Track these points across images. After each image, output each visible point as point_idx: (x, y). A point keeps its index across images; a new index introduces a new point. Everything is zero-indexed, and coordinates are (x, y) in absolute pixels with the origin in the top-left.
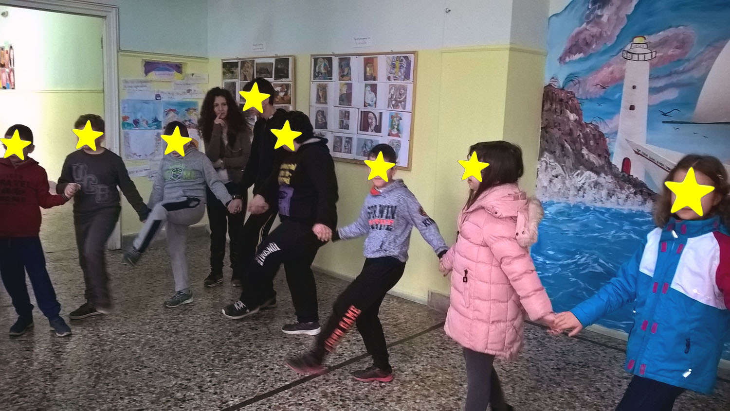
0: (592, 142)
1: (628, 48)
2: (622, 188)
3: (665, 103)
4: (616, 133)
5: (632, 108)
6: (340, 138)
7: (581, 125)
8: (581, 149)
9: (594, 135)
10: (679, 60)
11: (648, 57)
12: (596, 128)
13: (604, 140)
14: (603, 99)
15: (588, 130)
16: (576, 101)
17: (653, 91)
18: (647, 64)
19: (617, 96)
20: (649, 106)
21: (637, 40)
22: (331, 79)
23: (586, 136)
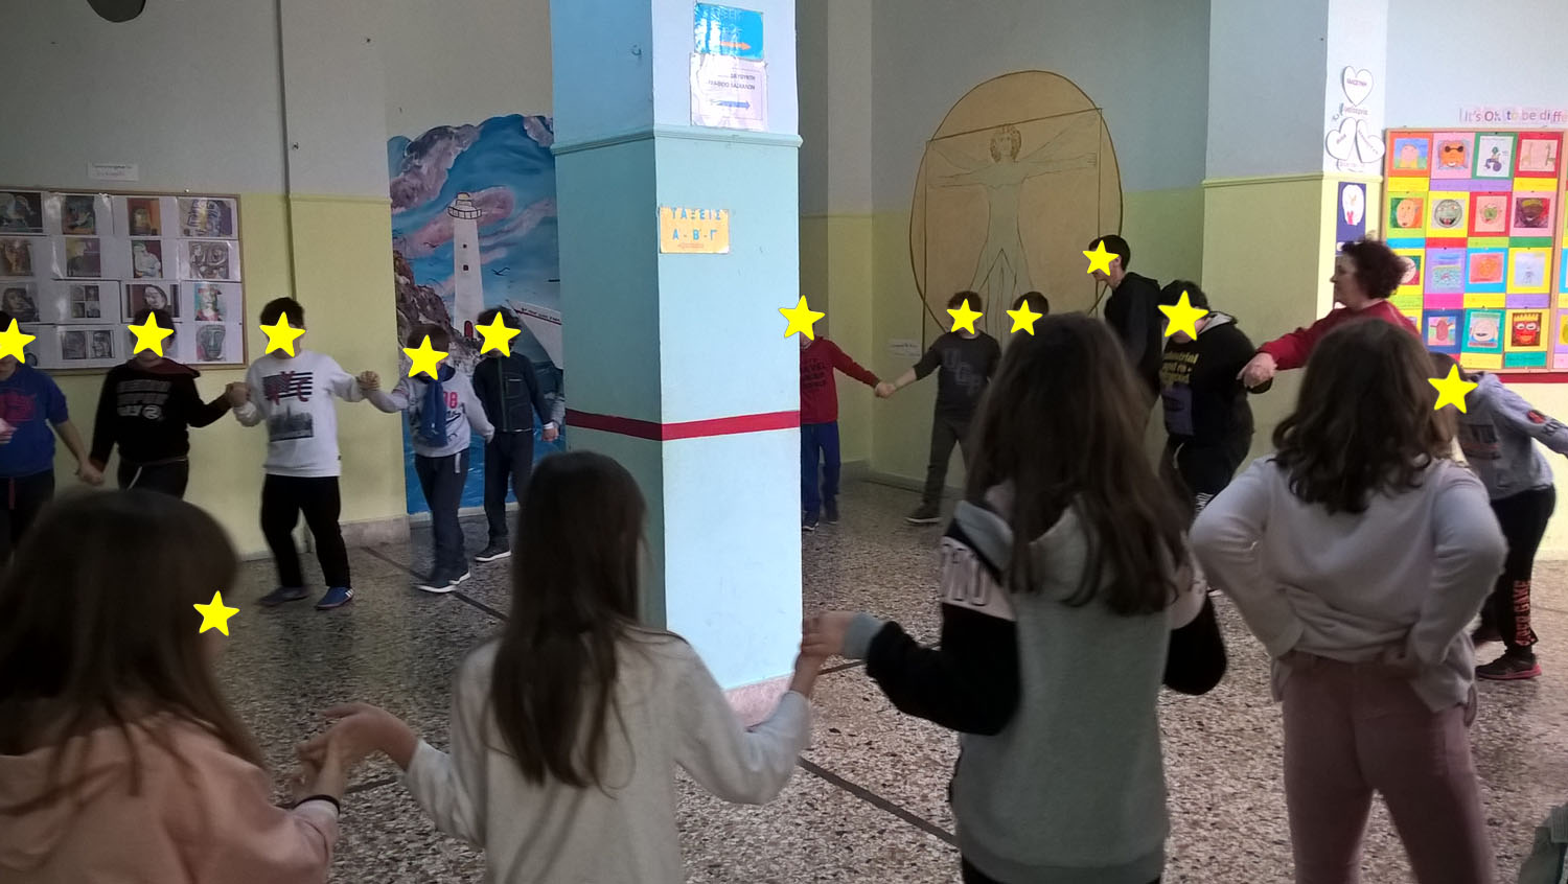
0: (429, 308)
1: (453, 204)
2: (468, 354)
3: (496, 262)
4: (454, 295)
5: (466, 268)
6: (81, 334)
7: (414, 289)
8: (418, 316)
9: (430, 300)
10: (502, 220)
11: (474, 215)
12: (432, 291)
13: (442, 303)
14: (436, 260)
15: (423, 294)
16: (403, 263)
17: (483, 250)
18: (475, 222)
19: (448, 256)
20: (482, 265)
21: (461, 197)
22: (41, 231)
23: (422, 302)
